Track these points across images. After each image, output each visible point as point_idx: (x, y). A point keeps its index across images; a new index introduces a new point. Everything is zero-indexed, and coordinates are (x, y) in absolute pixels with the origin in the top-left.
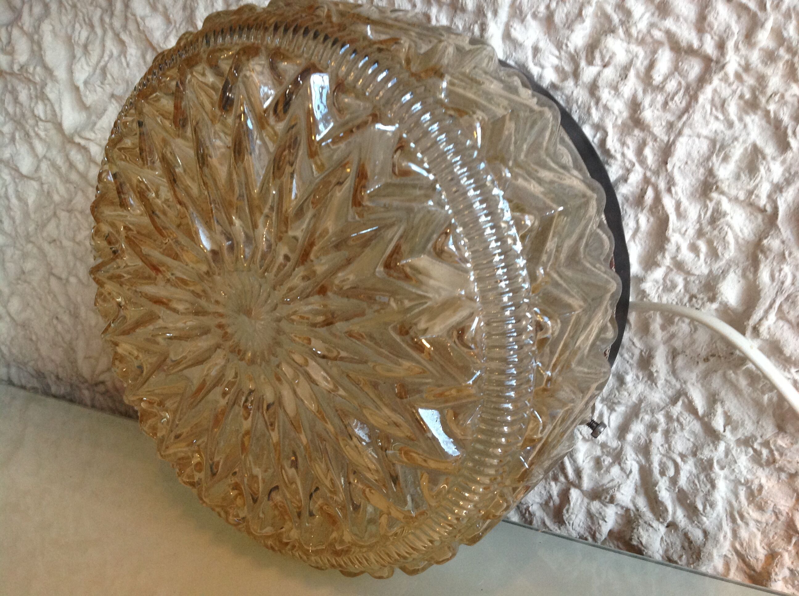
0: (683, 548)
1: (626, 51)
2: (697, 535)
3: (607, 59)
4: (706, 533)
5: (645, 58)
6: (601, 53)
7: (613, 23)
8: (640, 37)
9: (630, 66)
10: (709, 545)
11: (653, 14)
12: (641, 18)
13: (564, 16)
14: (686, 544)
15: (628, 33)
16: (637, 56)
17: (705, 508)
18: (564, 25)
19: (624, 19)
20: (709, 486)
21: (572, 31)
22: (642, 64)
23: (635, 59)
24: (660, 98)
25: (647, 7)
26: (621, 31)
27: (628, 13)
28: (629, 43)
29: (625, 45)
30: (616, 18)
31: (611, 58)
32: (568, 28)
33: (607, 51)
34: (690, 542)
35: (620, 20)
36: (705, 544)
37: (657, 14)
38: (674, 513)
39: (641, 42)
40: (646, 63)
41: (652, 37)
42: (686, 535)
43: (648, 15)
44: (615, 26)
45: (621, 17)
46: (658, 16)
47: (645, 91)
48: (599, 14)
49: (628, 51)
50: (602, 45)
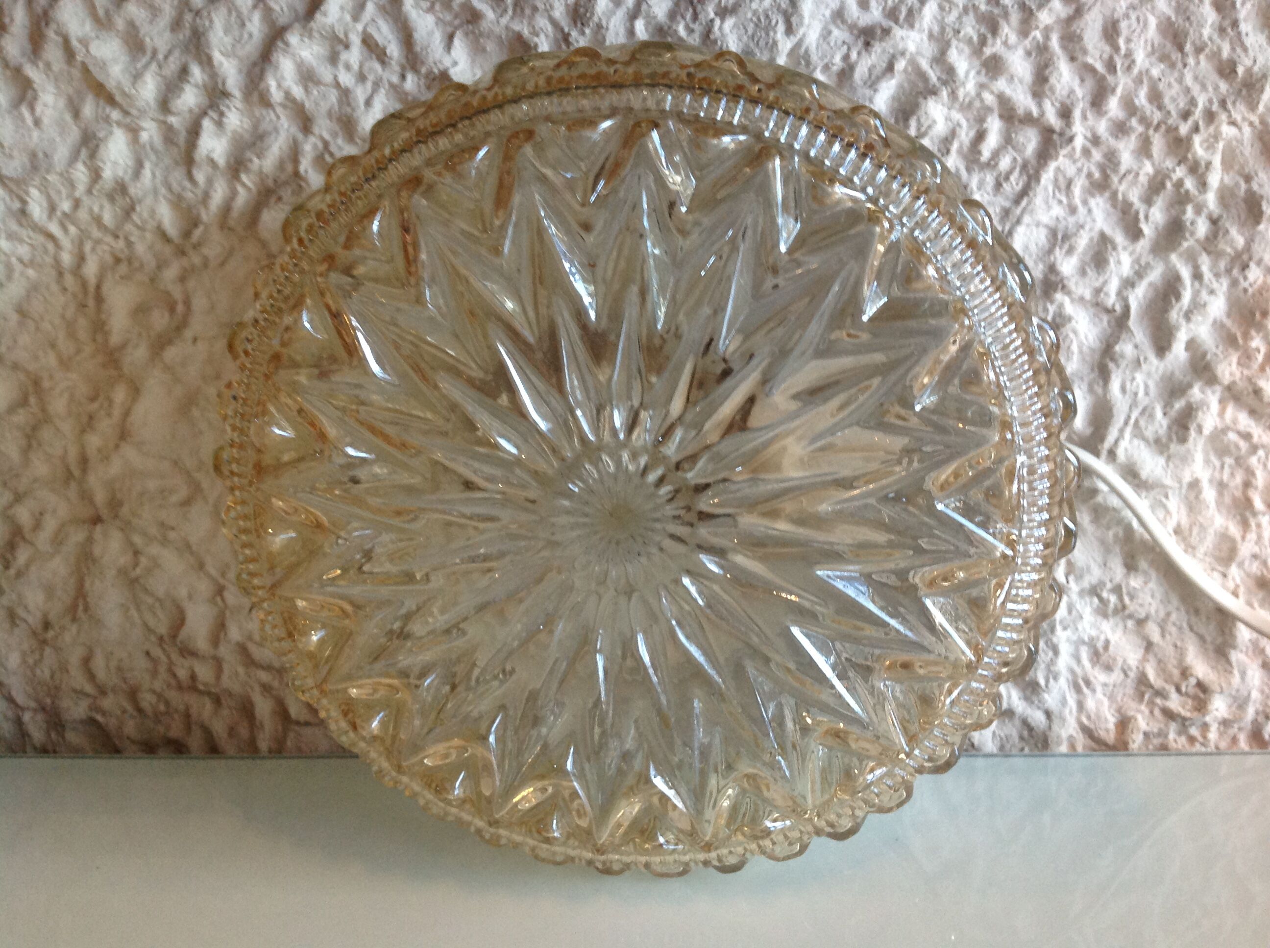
0: (1022, 738)
1: (946, 119)
2: (1038, 718)
3: (923, 129)
4: (1048, 714)
5: (970, 127)
6: (919, 120)
7: (931, 83)
8: (967, 100)
9: (953, 139)
10: (1055, 727)
11: (978, 73)
12: (967, 76)
13: (866, 70)
14: (1026, 733)
15: (953, 94)
16: (959, 125)
17: (1047, 681)
18: (865, 83)
19: (944, 77)
20: (1051, 654)
21: (876, 91)
22: (967, 135)
23: (958, 129)
24: (990, 179)
25: (970, 63)
26: (944, 93)
27: (950, 71)
28: (949, 109)
29: (946, 110)
30: (933, 76)
31: (930, 127)
32: (871, 86)
33: (927, 118)
34: (1030, 729)
35: (939, 79)
36: (1050, 728)
37: (983, 72)
38: (1009, 697)
39: (966, 107)
40: (972, 134)
41: (982, 100)
42: (1025, 723)
43: (972, 74)
44: (934, 86)
45: (939, 74)
46: (986, 74)
47: (969, 170)
48: (910, 69)
49: (948, 119)
50: (921, 112)
